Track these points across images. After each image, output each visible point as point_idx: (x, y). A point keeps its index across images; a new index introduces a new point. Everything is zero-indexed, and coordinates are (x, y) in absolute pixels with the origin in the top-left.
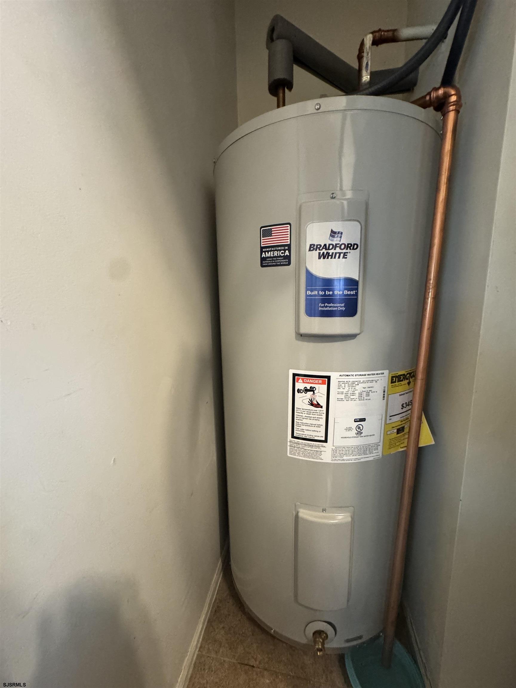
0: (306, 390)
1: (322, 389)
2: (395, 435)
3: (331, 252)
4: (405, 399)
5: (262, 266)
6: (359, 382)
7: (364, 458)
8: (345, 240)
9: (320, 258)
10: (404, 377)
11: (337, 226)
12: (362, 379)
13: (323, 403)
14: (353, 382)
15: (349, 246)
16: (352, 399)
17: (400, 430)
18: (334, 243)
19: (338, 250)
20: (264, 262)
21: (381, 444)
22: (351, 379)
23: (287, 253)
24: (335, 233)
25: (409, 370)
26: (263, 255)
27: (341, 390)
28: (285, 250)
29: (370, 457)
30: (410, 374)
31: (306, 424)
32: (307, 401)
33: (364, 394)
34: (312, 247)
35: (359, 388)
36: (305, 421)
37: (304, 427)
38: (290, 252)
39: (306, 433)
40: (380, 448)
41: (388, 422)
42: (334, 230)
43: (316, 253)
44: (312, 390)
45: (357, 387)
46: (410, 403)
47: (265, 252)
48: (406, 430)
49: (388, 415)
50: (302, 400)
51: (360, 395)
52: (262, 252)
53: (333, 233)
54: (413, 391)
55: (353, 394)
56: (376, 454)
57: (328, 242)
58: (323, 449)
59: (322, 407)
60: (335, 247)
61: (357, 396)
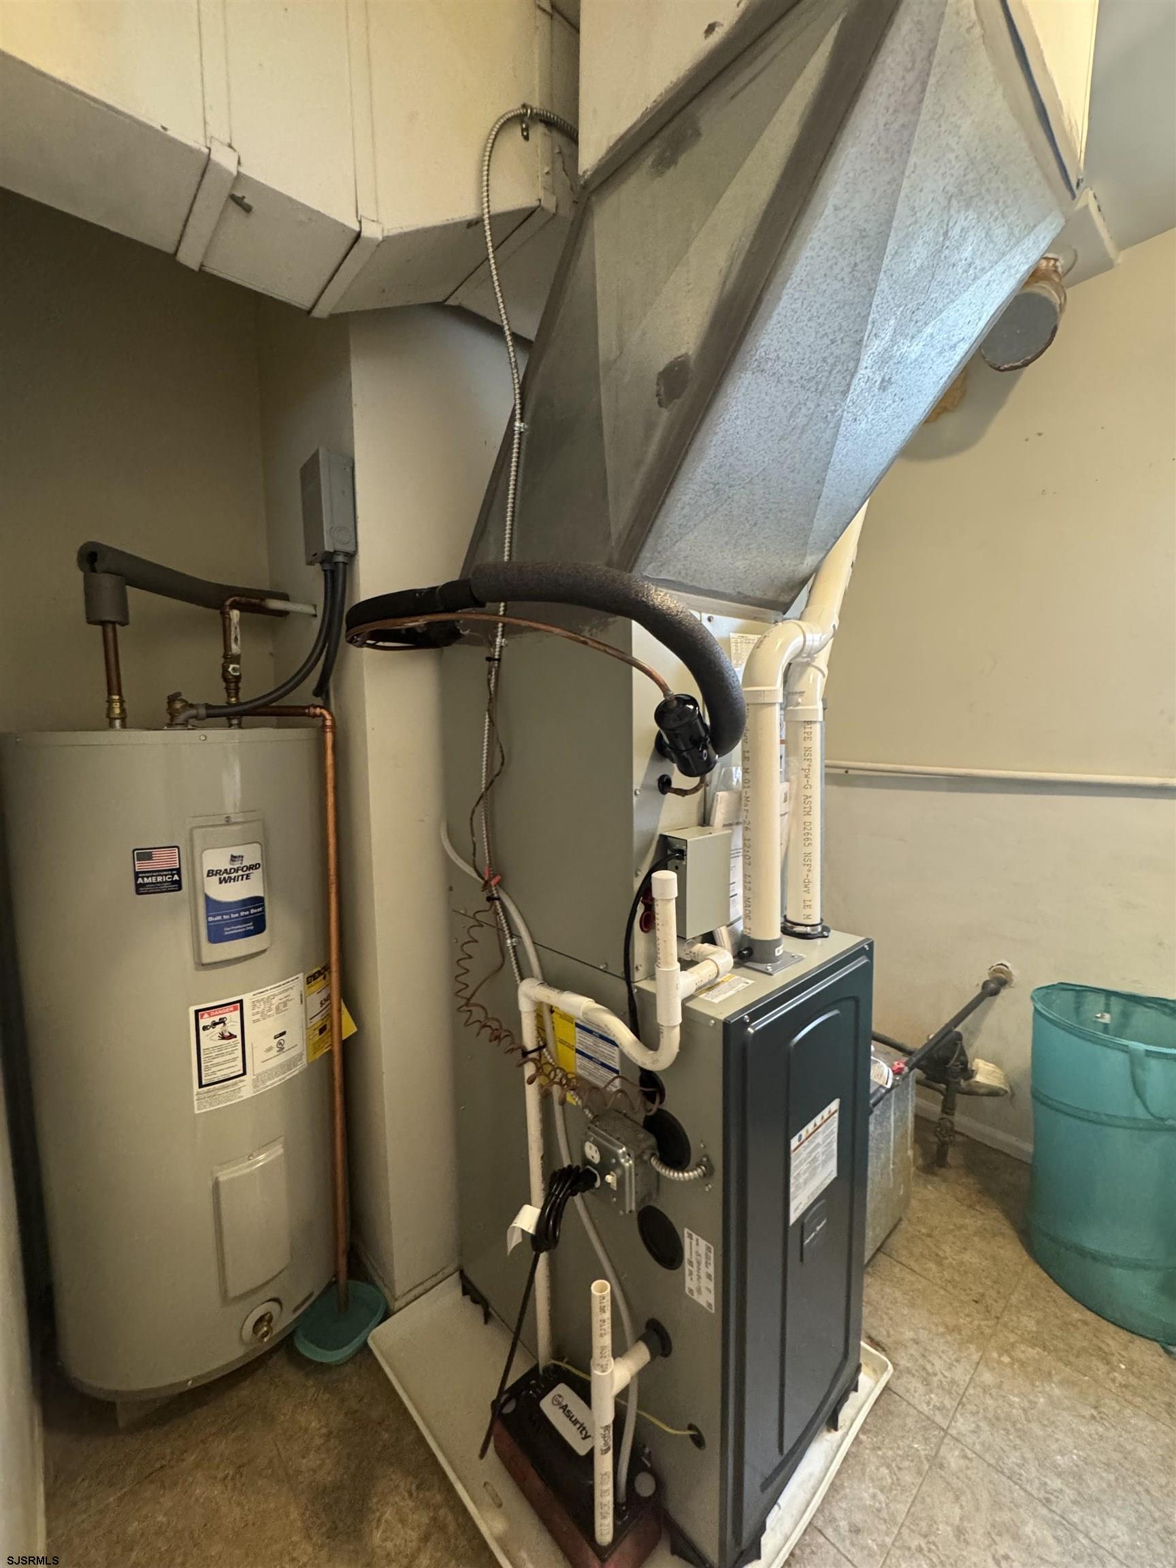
0: (215, 1024)
1: (233, 1017)
2: (317, 1038)
3: (233, 876)
4: (324, 995)
5: (138, 893)
6: (274, 996)
7: (288, 1076)
8: (247, 863)
9: (221, 882)
10: (319, 973)
11: (236, 851)
12: (276, 991)
13: (238, 1032)
14: (269, 997)
15: (251, 867)
16: (269, 1016)
17: (322, 1031)
18: (235, 867)
19: (240, 873)
20: (140, 889)
21: (305, 1053)
22: (265, 995)
23: (176, 877)
24: (235, 857)
25: (323, 964)
26: (140, 881)
27: (257, 1010)
28: (173, 875)
29: (295, 1071)
30: (324, 968)
31: (218, 1064)
32: (216, 1037)
33: (281, 1006)
34: (211, 873)
35: (275, 1001)
36: (215, 1061)
37: (214, 1069)
38: (180, 877)
39: (219, 1074)
40: (304, 1057)
41: (309, 1025)
42: (235, 854)
43: (216, 879)
44: (222, 1021)
45: (274, 1001)
46: (329, 998)
47: (143, 878)
48: (328, 1027)
49: (308, 1019)
50: (210, 1039)
51: (278, 1008)
52: (137, 878)
53: (233, 858)
54: (329, 985)
55: (270, 1010)
56: (303, 1064)
57: (228, 867)
58: (241, 1084)
59: (235, 1037)
60: (236, 870)
61: (273, 1011)
